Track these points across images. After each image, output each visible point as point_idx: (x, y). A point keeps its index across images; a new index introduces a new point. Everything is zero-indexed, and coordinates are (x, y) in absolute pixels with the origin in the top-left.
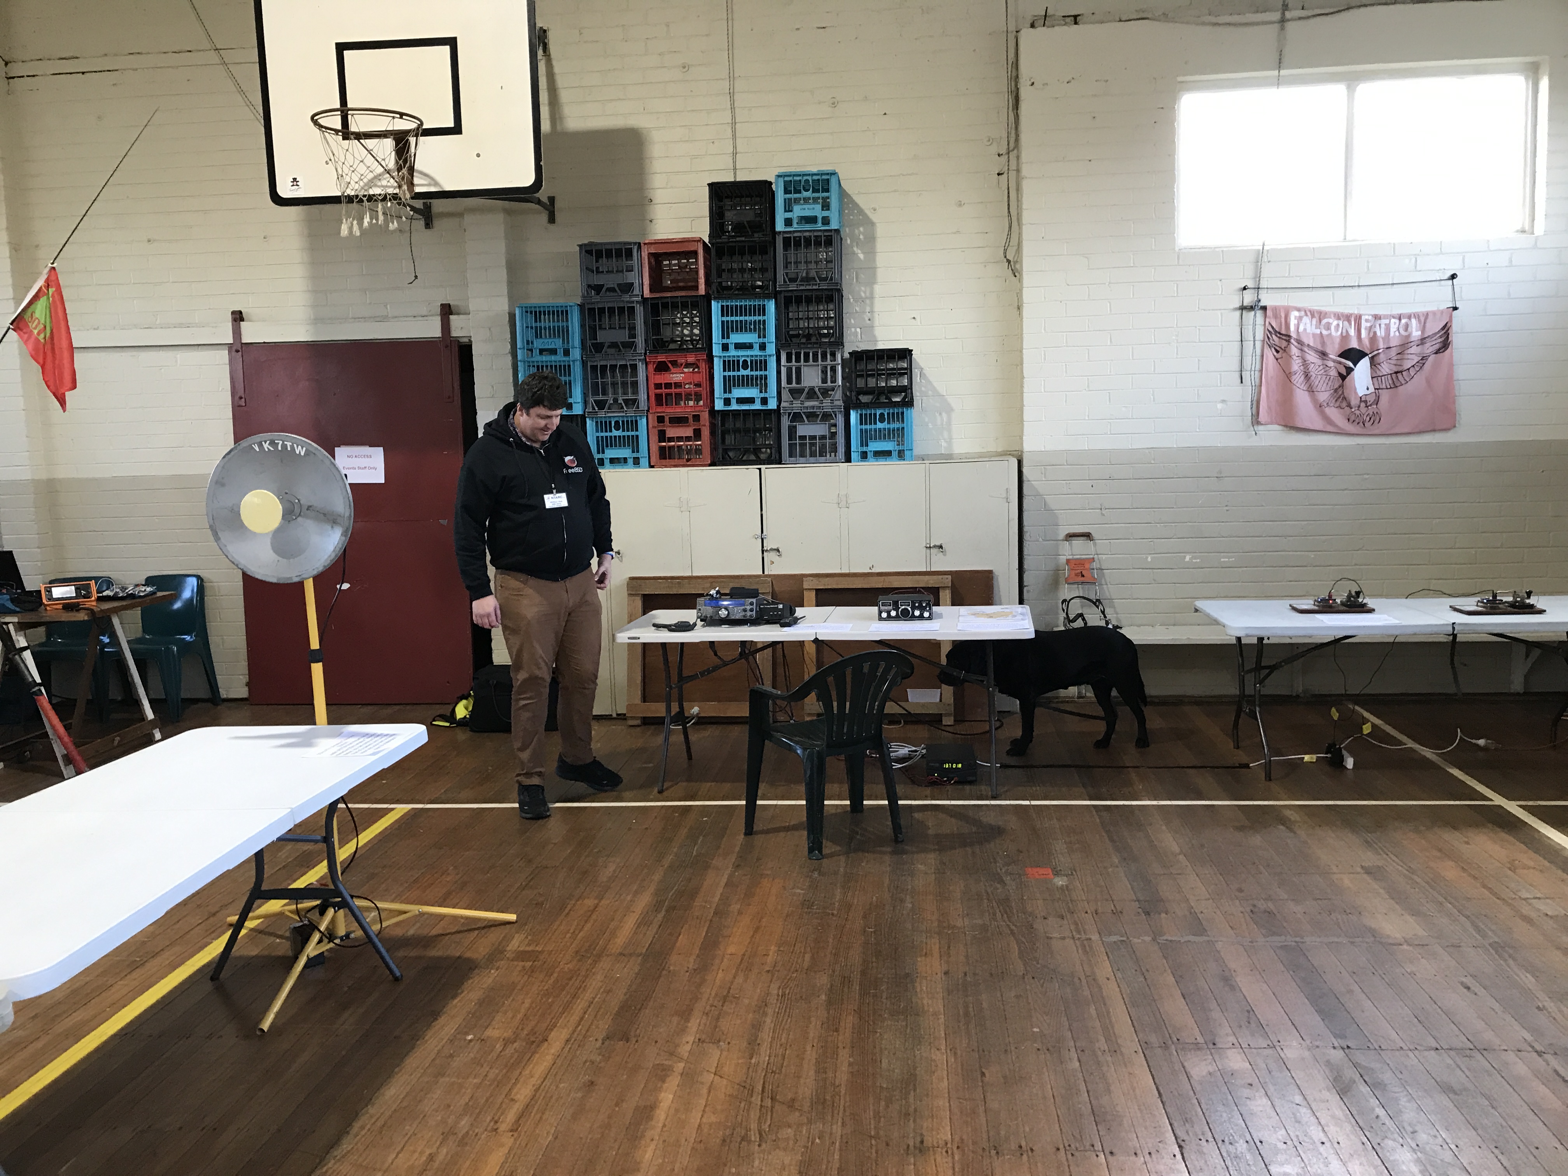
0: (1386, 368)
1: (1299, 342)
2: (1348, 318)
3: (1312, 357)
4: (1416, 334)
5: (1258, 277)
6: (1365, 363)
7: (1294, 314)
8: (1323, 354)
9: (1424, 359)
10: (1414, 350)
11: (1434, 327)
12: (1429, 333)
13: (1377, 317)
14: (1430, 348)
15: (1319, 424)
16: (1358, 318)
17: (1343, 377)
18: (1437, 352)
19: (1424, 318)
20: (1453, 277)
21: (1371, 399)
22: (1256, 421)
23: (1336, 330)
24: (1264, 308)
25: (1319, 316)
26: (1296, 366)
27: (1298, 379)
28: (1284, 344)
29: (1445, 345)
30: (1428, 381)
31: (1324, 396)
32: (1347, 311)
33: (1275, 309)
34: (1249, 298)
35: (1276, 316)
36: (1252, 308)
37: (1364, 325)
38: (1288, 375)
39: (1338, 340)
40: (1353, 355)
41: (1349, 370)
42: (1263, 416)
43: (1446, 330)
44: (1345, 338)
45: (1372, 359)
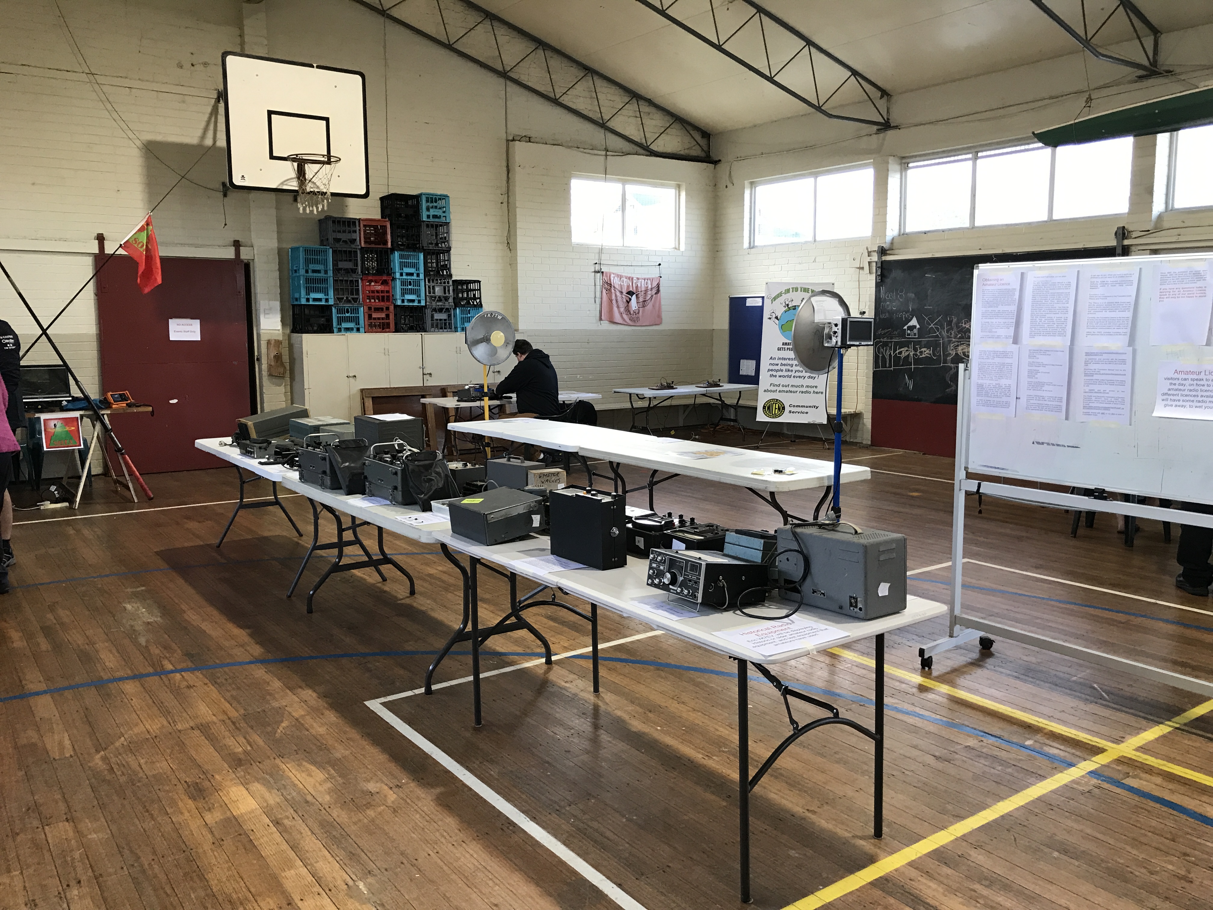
0: (641, 299)
1: (614, 287)
2: (629, 278)
3: (618, 294)
4: (650, 287)
5: (600, 259)
6: (634, 296)
7: (612, 276)
8: (621, 292)
9: (652, 296)
10: (649, 292)
11: (655, 284)
12: (653, 286)
13: (638, 279)
14: (654, 291)
15: (620, 321)
16: (632, 279)
17: (628, 302)
18: (656, 294)
19: (652, 280)
20: (660, 265)
21: (637, 312)
22: (601, 319)
23: (626, 283)
24: (603, 272)
25: (620, 277)
26: (614, 297)
27: (614, 302)
28: (609, 288)
29: (658, 291)
30: (653, 306)
31: (622, 310)
32: (629, 275)
33: (606, 273)
34: (597, 268)
35: (606, 276)
36: (598, 272)
37: (634, 281)
38: (611, 301)
39: (626, 287)
40: (630, 293)
41: (630, 299)
42: (603, 318)
43: (658, 286)
44: (628, 287)
45: (637, 295)
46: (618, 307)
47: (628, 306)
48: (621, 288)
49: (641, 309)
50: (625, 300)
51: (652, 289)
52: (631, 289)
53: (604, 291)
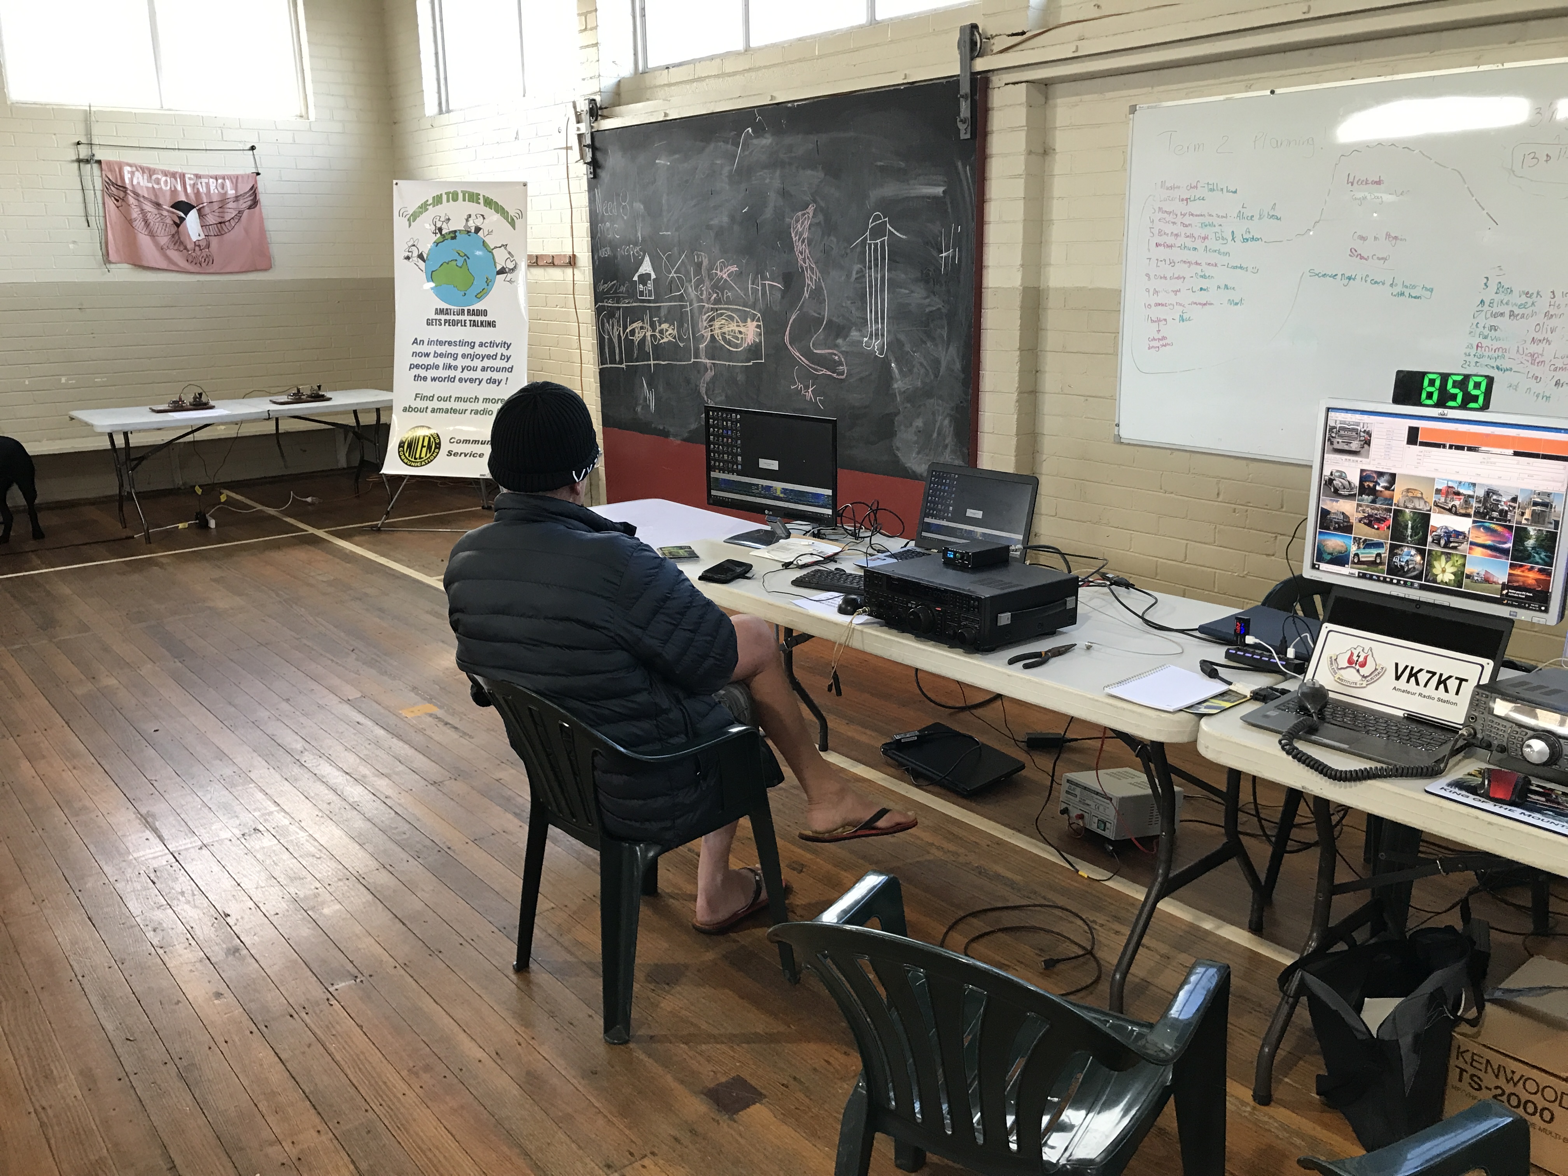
0: (211, 219)
1: (136, 194)
2: (173, 175)
3: (148, 207)
4: (231, 192)
5: (89, 133)
6: (193, 214)
7: (127, 169)
8: (158, 205)
9: (240, 212)
10: (231, 205)
11: (245, 188)
12: (241, 192)
13: (198, 177)
14: (244, 204)
15: (164, 264)
16: (183, 176)
17: (178, 226)
18: (250, 208)
19: (236, 180)
20: (253, 148)
21: (203, 244)
22: (107, 259)
23: (165, 185)
24: (99, 162)
25: (150, 172)
26: (135, 213)
27: (139, 225)
28: (122, 194)
29: (255, 203)
30: (247, 231)
31: (164, 240)
32: (173, 169)
33: (109, 163)
34: (84, 152)
35: (111, 170)
36: (87, 161)
37: (188, 182)
38: (130, 222)
39: (168, 194)
40: (184, 207)
41: (182, 220)
42: (113, 256)
43: (254, 190)
44: (174, 192)
45: (199, 211)
46: (152, 235)
47: (177, 232)
48: (156, 196)
49: (214, 241)
50: (169, 221)
51: (237, 198)
52: (183, 198)
53: (111, 203)
